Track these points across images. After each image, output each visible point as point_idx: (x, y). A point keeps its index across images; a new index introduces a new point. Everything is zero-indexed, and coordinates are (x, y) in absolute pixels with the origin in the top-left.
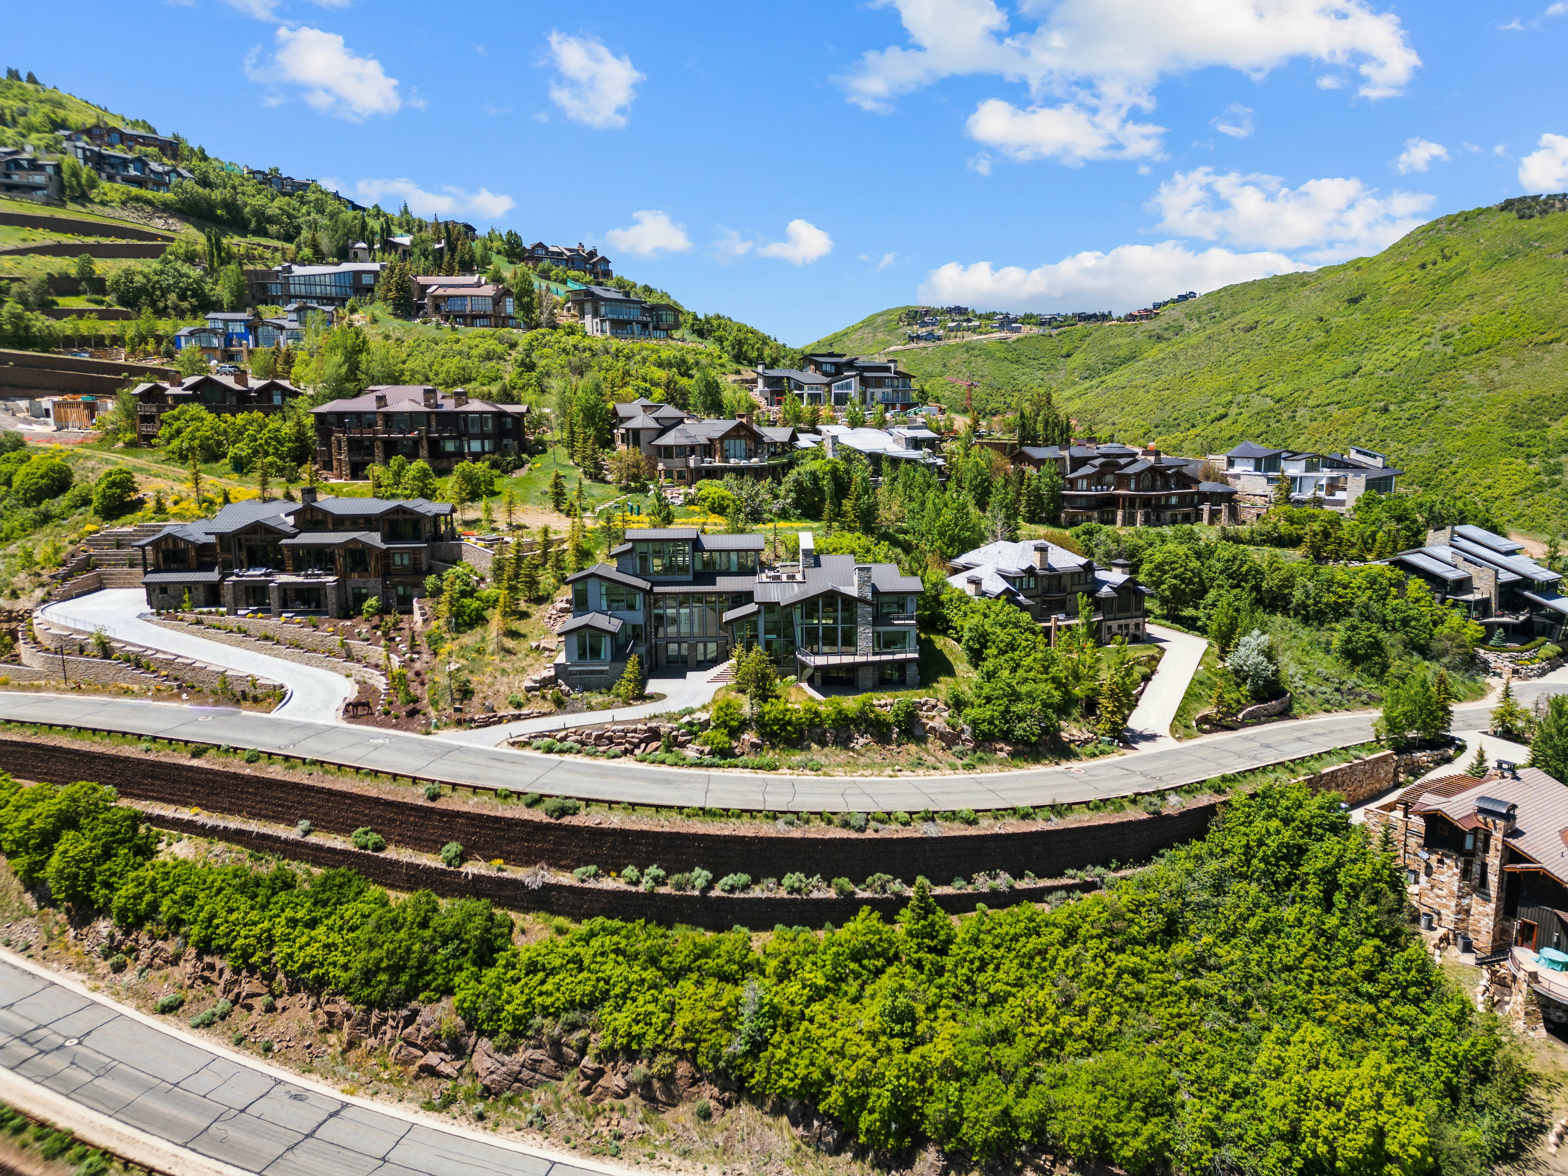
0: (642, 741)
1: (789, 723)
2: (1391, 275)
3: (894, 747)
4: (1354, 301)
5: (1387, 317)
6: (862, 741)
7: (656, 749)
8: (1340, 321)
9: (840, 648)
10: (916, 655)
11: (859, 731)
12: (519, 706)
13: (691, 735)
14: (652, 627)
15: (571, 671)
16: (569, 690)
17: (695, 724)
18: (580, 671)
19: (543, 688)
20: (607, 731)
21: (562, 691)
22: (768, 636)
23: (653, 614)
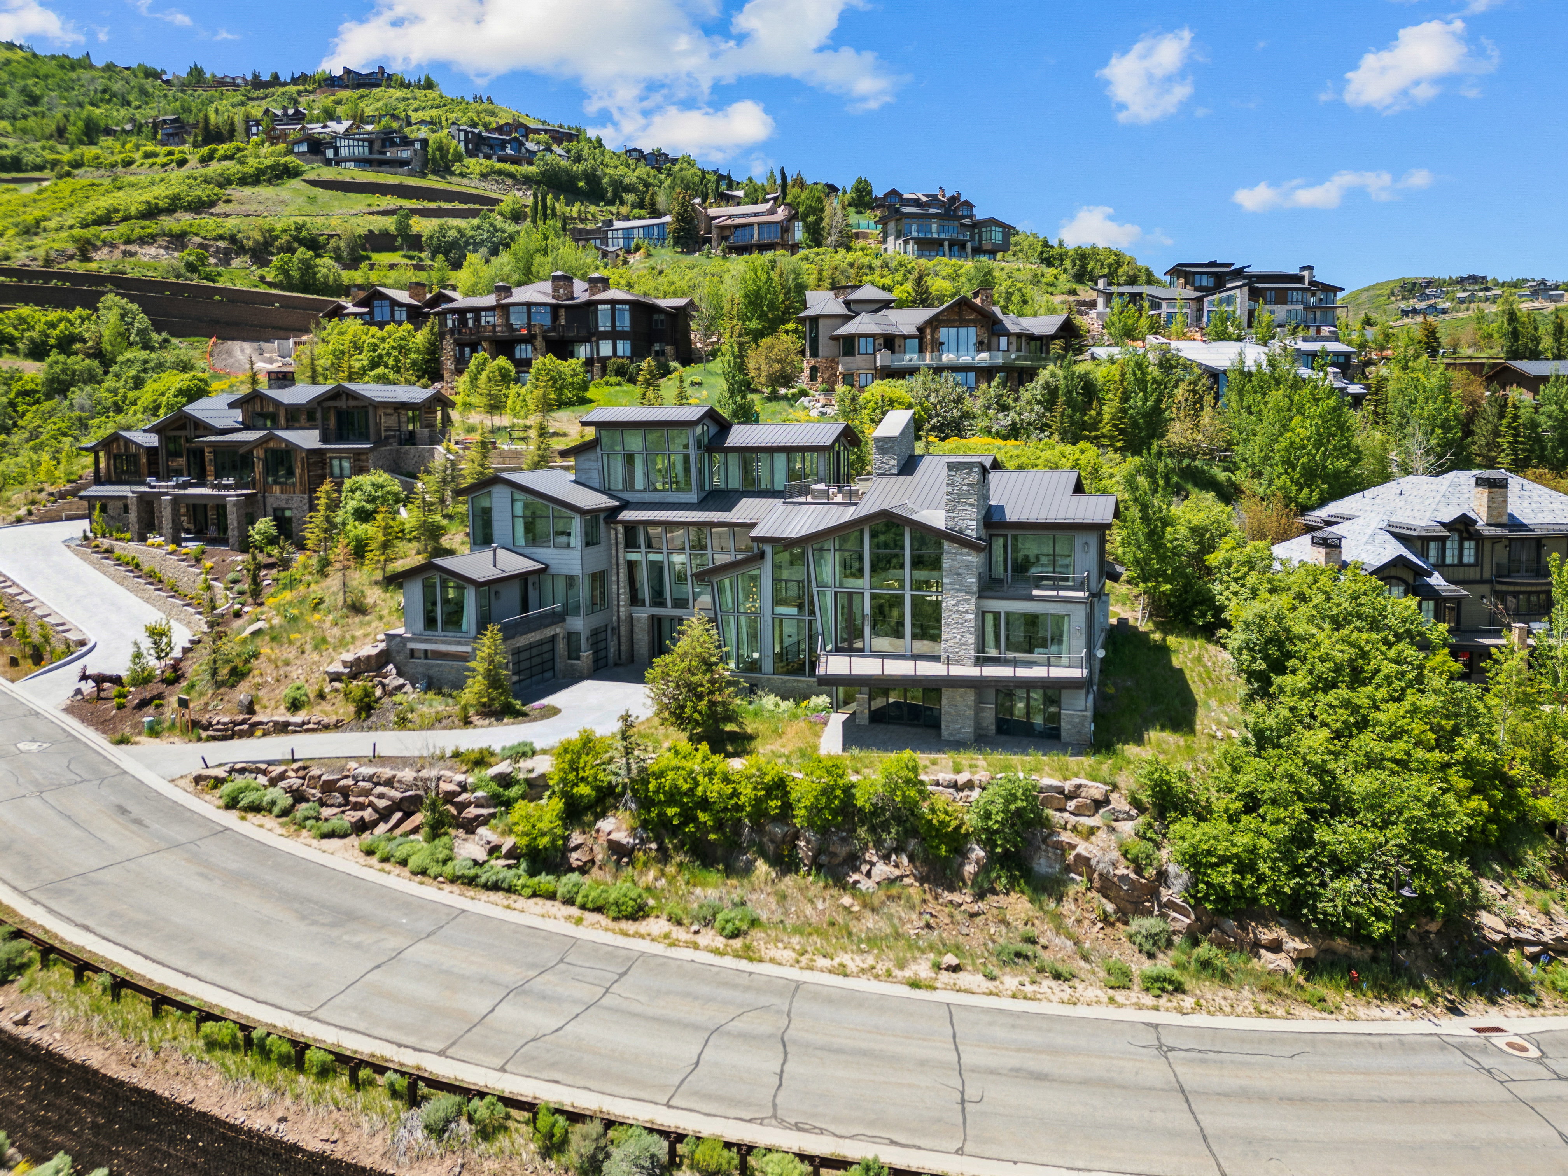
0: (396, 806)
1: (704, 804)
3: (964, 897)
6: (882, 870)
7: (415, 830)
9: (906, 643)
10: (1077, 673)
11: (878, 844)
12: (295, 706)
13: (495, 807)
14: (622, 584)
15: (412, 650)
16: (403, 686)
17: (517, 782)
18: (426, 651)
19: (354, 676)
20: (347, 777)
21: (384, 686)
22: (780, 610)
23: (621, 561)
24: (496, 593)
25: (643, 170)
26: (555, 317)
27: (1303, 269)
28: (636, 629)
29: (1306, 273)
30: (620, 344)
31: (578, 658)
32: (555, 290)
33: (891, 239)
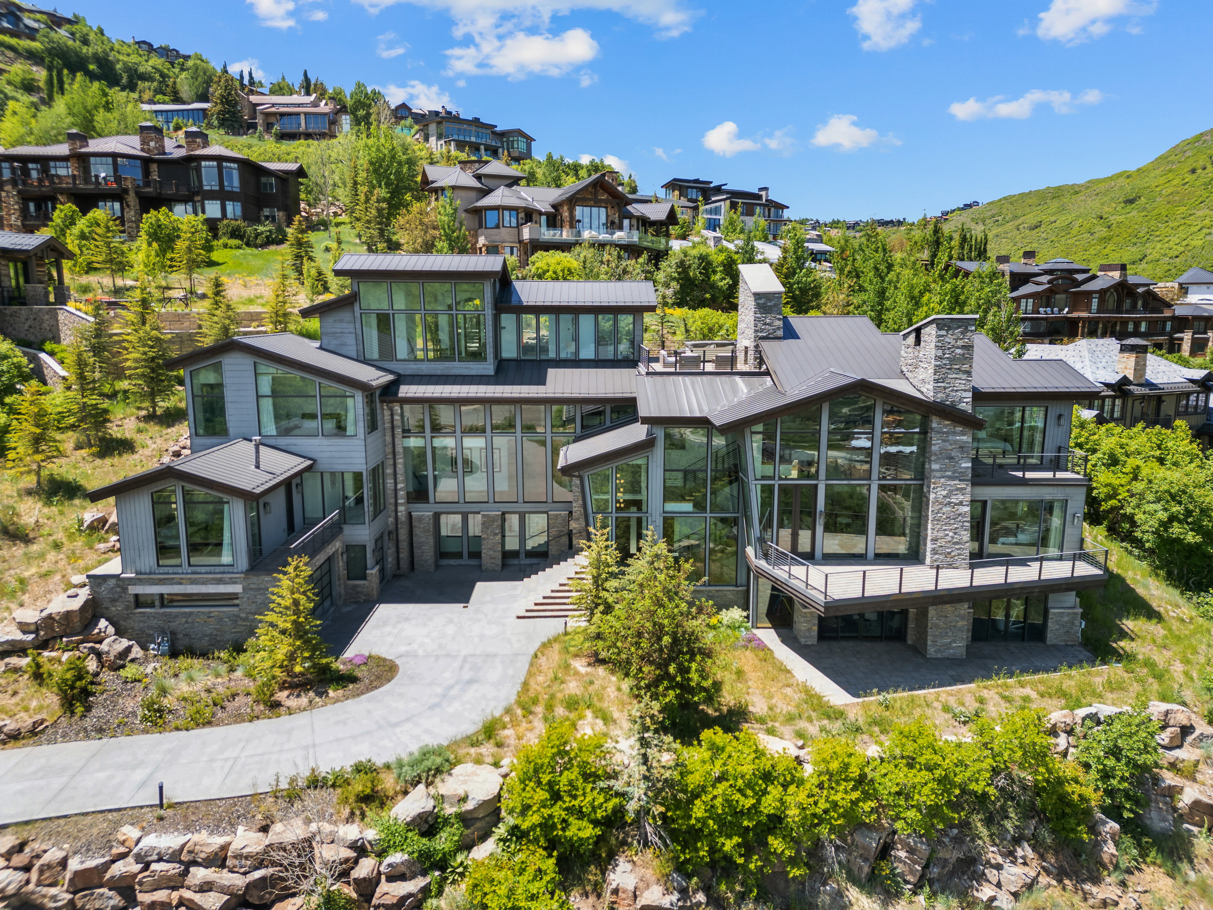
0: (238, 900)
1: (776, 822)
2: (1162, 180)
4: (1131, 201)
5: (1164, 213)
6: (1012, 873)
8: (1121, 218)
9: (874, 542)
13: (424, 873)
14: (400, 478)
15: (136, 596)
16: (128, 649)
17: (446, 821)
18: (162, 595)
19: (44, 645)
20: (123, 856)
21: (99, 655)
22: (673, 506)
23: (399, 449)
24: (265, 505)
25: (156, 61)
26: (147, 173)
27: (761, 189)
28: (416, 531)
29: (763, 193)
30: (229, 206)
31: (364, 577)
32: (144, 142)
33: (433, 139)
